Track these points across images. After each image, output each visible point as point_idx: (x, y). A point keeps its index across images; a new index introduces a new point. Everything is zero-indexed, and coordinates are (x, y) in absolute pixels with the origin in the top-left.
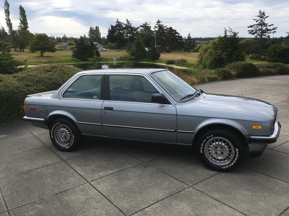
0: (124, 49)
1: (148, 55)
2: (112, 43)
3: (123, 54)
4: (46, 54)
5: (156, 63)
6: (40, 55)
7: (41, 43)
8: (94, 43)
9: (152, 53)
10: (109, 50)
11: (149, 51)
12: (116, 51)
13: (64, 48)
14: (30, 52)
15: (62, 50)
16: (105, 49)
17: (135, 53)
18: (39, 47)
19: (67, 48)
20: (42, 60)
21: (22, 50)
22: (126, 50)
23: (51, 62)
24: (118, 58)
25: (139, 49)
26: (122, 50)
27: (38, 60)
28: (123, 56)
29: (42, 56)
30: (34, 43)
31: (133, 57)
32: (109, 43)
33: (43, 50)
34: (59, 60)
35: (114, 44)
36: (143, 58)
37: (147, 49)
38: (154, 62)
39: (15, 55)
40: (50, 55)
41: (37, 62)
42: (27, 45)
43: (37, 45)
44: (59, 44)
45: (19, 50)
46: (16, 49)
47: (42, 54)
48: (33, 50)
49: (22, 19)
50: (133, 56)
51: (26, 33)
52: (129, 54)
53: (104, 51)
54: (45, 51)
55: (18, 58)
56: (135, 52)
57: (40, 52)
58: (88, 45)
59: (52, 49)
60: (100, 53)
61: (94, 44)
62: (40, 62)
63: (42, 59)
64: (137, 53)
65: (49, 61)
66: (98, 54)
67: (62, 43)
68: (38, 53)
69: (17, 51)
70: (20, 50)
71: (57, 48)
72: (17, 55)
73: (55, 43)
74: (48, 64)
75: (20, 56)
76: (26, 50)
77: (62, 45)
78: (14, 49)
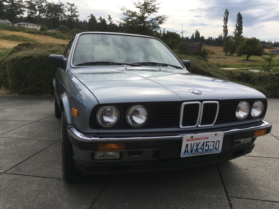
4: (252, 58)
6: (246, 59)
7: (249, 47)
13: (276, 52)
14: (236, 56)
18: (246, 51)
20: (246, 64)
21: (232, 54)
23: (255, 65)
27: (241, 64)
30: (242, 47)
33: (250, 54)
39: (223, 58)
40: (256, 59)
41: (240, 65)
42: (237, 50)
43: (244, 49)
44: (273, 49)
45: (229, 54)
46: (227, 53)
47: (248, 57)
48: (240, 55)
49: (238, 25)
51: (240, 39)
54: (252, 55)
57: (246, 56)
59: (259, 53)
62: (243, 65)
63: (246, 63)
65: (253, 65)
67: (276, 48)
68: (244, 57)
69: (228, 55)
70: (231, 55)
71: (268, 53)
72: (225, 58)
73: (269, 48)
74: (250, 68)
75: (227, 60)
76: (235, 54)
77: (276, 50)
78: (225, 53)
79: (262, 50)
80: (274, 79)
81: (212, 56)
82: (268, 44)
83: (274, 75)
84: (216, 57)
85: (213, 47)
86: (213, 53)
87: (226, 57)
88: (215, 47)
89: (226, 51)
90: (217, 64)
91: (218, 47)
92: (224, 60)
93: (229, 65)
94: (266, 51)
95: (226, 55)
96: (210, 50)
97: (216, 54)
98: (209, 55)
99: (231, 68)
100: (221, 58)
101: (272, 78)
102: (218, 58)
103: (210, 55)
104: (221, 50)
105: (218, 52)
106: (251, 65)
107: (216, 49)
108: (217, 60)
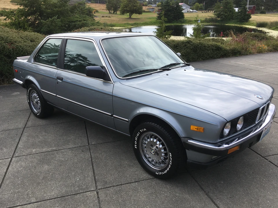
0: (212, 10)
1: (236, 17)
2: (200, 4)
3: (209, 15)
4: (134, 16)
5: (244, 26)
6: (129, 17)
7: (130, 5)
8: (180, 4)
9: (242, 14)
10: (195, 12)
11: (239, 12)
12: (202, 12)
13: (152, 10)
14: (120, 14)
15: (150, 12)
16: (191, 10)
17: (222, 15)
18: (128, 9)
19: (155, 10)
20: (130, 22)
21: (115, 13)
22: (213, 11)
23: (137, 24)
24: (203, 19)
25: (226, 10)
26: (209, 11)
27: (126, 22)
28: (208, 18)
29: (130, 18)
30: (124, 5)
31: (219, 19)
32: (196, 3)
33: (132, 12)
34: (144, 22)
35: (201, 5)
36: (230, 20)
37: (237, 10)
38: (242, 25)
40: (138, 18)
41: (125, 24)
42: (119, 8)
43: (126, 7)
44: (148, 6)
45: (112, 12)
46: (110, 11)
47: (130, 16)
48: (123, 13)
50: (219, 18)
52: (215, 15)
53: (191, 12)
54: (133, 13)
55: (110, 20)
56: (222, 13)
57: (129, 14)
58: (173, 7)
59: (139, 12)
60: (184, 14)
61: (179, 5)
62: (127, 24)
64: (224, 14)
65: (136, 23)
66: (182, 16)
67: (151, 5)
68: (127, 15)
69: (111, 14)
70: (114, 13)
71: (146, 10)
72: (110, 17)
73: (146, 6)
74: (134, 26)
75: (112, 18)
76: (118, 12)
77: (151, 7)
78: (108, 11)
79: (142, 8)
80: (186, 46)
81: (96, 14)
82: (144, 2)
83: (185, 43)
84: (102, 16)
85: (95, 5)
86: (97, 11)
87: (110, 15)
88: (98, 5)
89: (109, 9)
90: (104, 24)
91: (100, 4)
92: (109, 18)
93: (116, 24)
94: (144, 8)
95: (110, 13)
96: (94, 8)
97: (99, 13)
98: (93, 13)
99: (118, 26)
100: (106, 17)
102: (103, 17)
103: (95, 13)
104: (104, 8)
105: (101, 11)
106: (134, 23)
107: (99, 7)
108: (103, 19)
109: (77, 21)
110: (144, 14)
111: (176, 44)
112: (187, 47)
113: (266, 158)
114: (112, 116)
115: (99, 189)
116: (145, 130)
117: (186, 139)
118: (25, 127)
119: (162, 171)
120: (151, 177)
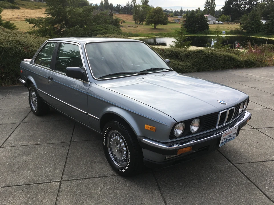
0: (238, 22)
1: (263, 29)
2: (226, 16)
3: (235, 27)
4: (159, 26)
5: (271, 39)
6: (154, 27)
7: (156, 16)
8: (205, 15)
9: (269, 26)
10: (221, 23)
11: (266, 25)
12: (229, 24)
13: (178, 21)
14: (146, 25)
15: (175, 23)
16: (217, 22)
17: (249, 27)
18: (153, 20)
19: (180, 21)
20: (154, 33)
21: (141, 23)
22: (240, 23)
23: (162, 34)
24: (228, 31)
25: (253, 22)
26: (236, 23)
27: (150, 32)
28: (234, 29)
29: (155, 28)
30: (150, 16)
31: (245, 31)
32: (222, 15)
33: (157, 23)
34: (168, 33)
35: (228, 16)
36: (256, 32)
37: (264, 22)
38: (269, 37)
39: (134, 27)
40: (162, 28)
41: (150, 34)
42: (145, 19)
44: (174, 17)
45: (139, 22)
46: (137, 22)
47: (155, 26)
48: (148, 24)
50: (245, 29)
51: (146, 8)
52: (241, 27)
53: (217, 23)
54: (158, 24)
55: (136, 30)
56: (248, 25)
57: (154, 24)
58: (198, 18)
59: (165, 22)
60: (209, 25)
61: (205, 17)
62: (152, 34)
63: (155, 31)
64: (251, 26)
65: (160, 34)
66: (207, 27)
67: (177, 16)
68: (152, 26)
69: (137, 24)
70: (140, 23)
71: (171, 21)
72: (135, 27)
73: (172, 16)
74: (158, 36)
75: (138, 28)
76: (144, 23)
77: (177, 18)
78: (135, 22)
79: (167, 19)
80: (197, 55)
81: (123, 24)
82: (170, 13)
83: (196, 53)
84: (128, 26)
85: (123, 15)
86: (124, 22)
87: (136, 25)
88: (125, 16)
89: (135, 19)
90: (129, 33)
91: (128, 15)
92: (135, 29)
93: (140, 34)
94: (170, 19)
95: (136, 23)
96: (121, 19)
97: (126, 23)
98: (120, 23)
99: (142, 36)
100: (132, 27)
101: (196, 55)
102: (129, 27)
103: (121, 23)
104: (131, 19)
105: (128, 21)
106: (159, 34)
107: (126, 18)
108: (129, 29)
109: (99, 30)
110: (168, 25)
111: (187, 53)
112: (198, 57)
113: (236, 165)
114: (87, 114)
115: (64, 181)
116: (110, 128)
117: (141, 138)
118: (21, 123)
119: (123, 168)
120: (115, 174)
